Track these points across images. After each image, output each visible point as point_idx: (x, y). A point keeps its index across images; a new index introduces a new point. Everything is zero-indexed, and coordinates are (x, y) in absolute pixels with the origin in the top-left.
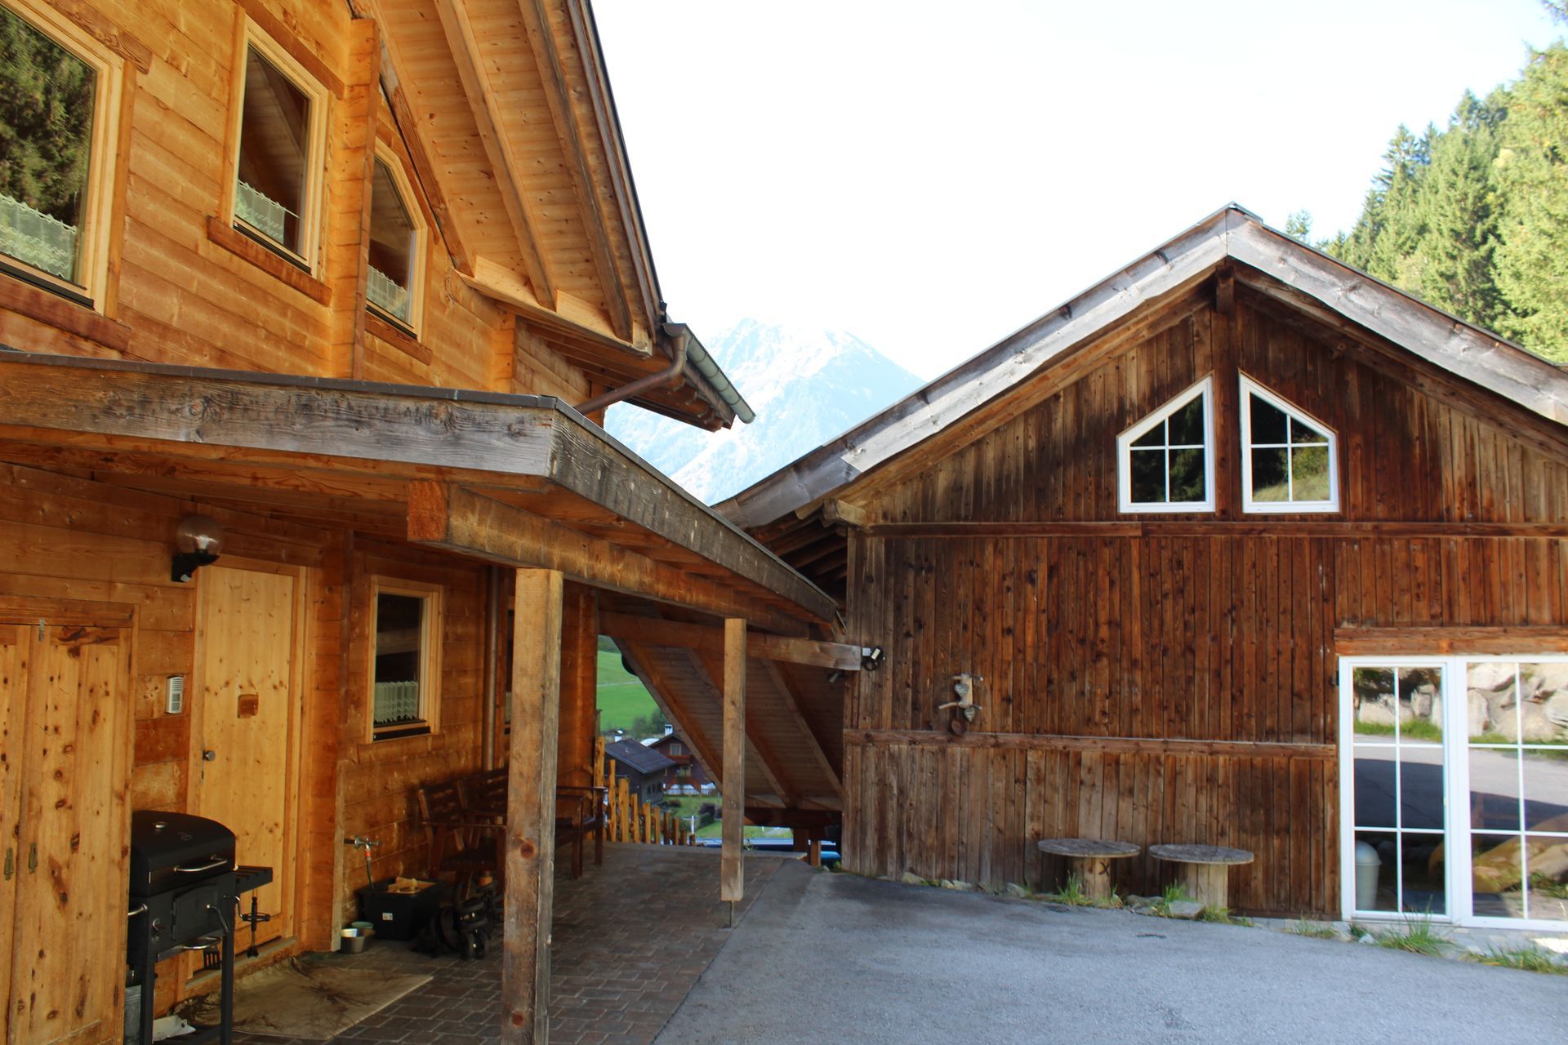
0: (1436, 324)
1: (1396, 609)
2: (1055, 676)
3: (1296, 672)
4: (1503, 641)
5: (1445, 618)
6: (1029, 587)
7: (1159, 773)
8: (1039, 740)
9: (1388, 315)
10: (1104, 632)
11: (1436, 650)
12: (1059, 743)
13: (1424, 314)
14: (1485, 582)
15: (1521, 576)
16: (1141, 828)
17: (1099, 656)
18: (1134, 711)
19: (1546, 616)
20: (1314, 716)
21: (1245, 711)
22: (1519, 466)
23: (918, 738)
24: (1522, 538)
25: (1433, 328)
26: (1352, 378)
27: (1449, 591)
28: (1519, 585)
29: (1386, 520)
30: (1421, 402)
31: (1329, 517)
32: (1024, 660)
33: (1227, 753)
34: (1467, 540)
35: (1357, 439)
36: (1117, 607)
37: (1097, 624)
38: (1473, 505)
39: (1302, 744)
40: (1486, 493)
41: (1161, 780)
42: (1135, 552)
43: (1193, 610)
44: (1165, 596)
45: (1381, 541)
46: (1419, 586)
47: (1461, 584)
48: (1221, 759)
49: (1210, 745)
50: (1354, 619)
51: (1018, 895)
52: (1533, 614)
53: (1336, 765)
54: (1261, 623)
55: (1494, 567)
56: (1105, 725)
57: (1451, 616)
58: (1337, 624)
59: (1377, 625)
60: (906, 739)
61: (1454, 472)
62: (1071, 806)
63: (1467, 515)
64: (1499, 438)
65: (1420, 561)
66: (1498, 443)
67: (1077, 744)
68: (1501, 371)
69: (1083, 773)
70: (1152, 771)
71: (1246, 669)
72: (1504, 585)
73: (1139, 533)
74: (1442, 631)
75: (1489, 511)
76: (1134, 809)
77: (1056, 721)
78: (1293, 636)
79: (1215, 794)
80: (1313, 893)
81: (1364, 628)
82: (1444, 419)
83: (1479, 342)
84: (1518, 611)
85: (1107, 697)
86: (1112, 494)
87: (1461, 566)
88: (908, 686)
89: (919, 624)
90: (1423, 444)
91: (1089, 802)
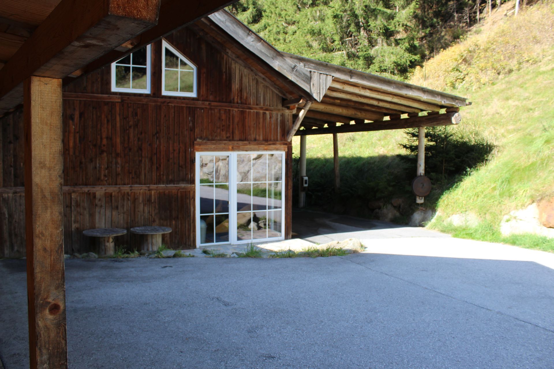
0: (244, 30)
1: (215, 134)
2: (83, 160)
3: (180, 158)
4: (248, 146)
5: (231, 139)
6: (71, 122)
7: (128, 199)
8: (77, 189)
9: (228, 24)
10: (105, 142)
11: (227, 150)
12: (86, 189)
13: (240, 25)
14: (244, 125)
15: (254, 124)
16: (122, 222)
17: (102, 152)
18: (117, 175)
19: (261, 138)
20: (187, 174)
21: (162, 173)
22: (256, 85)
23: (18, 190)
24: (255, 111)
25: (243, 32)
26: (204, 47)
27: (233, 128)
28: (254, 127)
29: (213, 101)
30: (226, 59)
31: (193, 99)
32: (69, 154)
33: (155, 190)
34: (239, 110)
35: (204, 70)
36: (110, 131)
37: (101, 139)
38: (241, 98)
39: (183, 185)
40: (245, 94)
41: (129, 202)
42: (118, 109)
43: (141, 133)
44: (130, 127)
45: (211, 109)
46: (223, 126)
47: (236, 126)
48: (153, 192)
49: (149, 187)
50: (201, 138)
52: (257, 137)
53: (194, 192)
54: (168, 139)
55: (247, 120)
56: (106, 181)
57: (233, 137)
58: (195, 140)
59: (209, 140)
60: (12, 191)
61: (235, 86)
62: (92, 215)
63: (239, 102)
64: (250, 75)
65: (224, 117)
66: (250, 77)
67: (94, 189)
68: (263, 51)
69: (97, 201)
70: (126, 198)
71: (162, 157)
72: (249, 127)
73: (120, 100)
74: (230, 143)
75: (246, 101)
76: (118, 215)
77: (84, 180)
78: (179, 144)
79: (151, 206)
80: (187, 240)
81: (204, 141)
82: (233, 66)
84: (253, 136)
85: (106, 169)
86: (109, 83)
87: (236, 120)
88: (11, 166)
89: (16, 138)
90: (226, 74)
91: (100, 213)
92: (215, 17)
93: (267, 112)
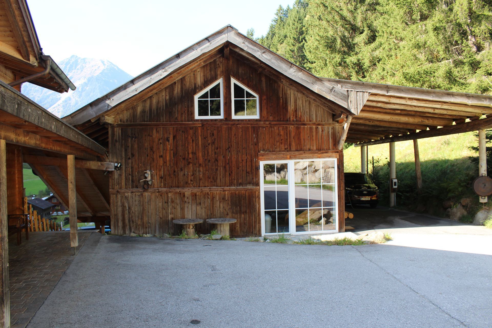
0: (286, 64)
1: (275, 147)
2: (176, 170)
3: (247, 166)
4: (304, 155)
5: (289, 149)
6: (167, 142)
7: (208, 197)
8: (172, 190)
9: (273, 61)
10: (191, 156)
11: (286, 159)
12: (178, 190)
13: (283, 61)
14: (299, 139)
15: (309, 137)
16: (204, 214)
17: (189, 163)
18: (200, 179)
19: (315, 148)
20: (253, 179)
21: (233, 178)
22: (308, 106)
23: (134, 191)
24: (309, 126)
25: (286, 65)
26: (263, 79)
27: (290, 141)
28: (308, 139)
29: (273, 121)
30: (282, 87)
31: (257, 120)
32: (166, 165)
33: (228, 191)
34: (294, 127)
35: (265, 97)
36: (194, 148)
37: (188, 153)
38: (296, 117)
39: (249, 187)
40: (300, 113)
41: (209, 200)
42: (200, 131)
43: (217, 148)
44: (209, 144)
45: (271, 127)
46: (281, 140)
47: (293, 139)
48: (226, 192)
49: (223, 189)
50: (264, 150)
51: (167, 237)
52: (311, 148)
53: (259, 192)
54: (237, 152)
55: (302, 134)
56: (192, 184)
57: (290, 148)
58: (259, 152)
59: (270, 151)
60: (130, 191)
61: (291, 107)
62: (182, 209)
63: (295, 120)
64: (303, 98)
65: (282, 133)
66: (303, 99)
67: (184, 190)
68: (304, 78)
69: (186, 199)
70: (206, 197)
71: (233, 166)
72: (304, 140)
73: (201, 125)
74: (288, 153)
75: (300, 119)
76: (201, 209)
77: (177, 183)
78: (246, 156)
79: (225, 203)
80: (254, 229)
81: (267, 153)
82: (289, 92)
83: (298, 70)
84: (308, 147)
85: (192, 176)
86: (193, 113)
87: (293, 134)
88: (130, 175)
89: (133, 155)
90: (283, 99)
91: (188, 207)
92: (263, 58)
93: (320, 127)
